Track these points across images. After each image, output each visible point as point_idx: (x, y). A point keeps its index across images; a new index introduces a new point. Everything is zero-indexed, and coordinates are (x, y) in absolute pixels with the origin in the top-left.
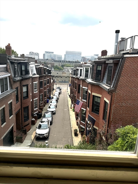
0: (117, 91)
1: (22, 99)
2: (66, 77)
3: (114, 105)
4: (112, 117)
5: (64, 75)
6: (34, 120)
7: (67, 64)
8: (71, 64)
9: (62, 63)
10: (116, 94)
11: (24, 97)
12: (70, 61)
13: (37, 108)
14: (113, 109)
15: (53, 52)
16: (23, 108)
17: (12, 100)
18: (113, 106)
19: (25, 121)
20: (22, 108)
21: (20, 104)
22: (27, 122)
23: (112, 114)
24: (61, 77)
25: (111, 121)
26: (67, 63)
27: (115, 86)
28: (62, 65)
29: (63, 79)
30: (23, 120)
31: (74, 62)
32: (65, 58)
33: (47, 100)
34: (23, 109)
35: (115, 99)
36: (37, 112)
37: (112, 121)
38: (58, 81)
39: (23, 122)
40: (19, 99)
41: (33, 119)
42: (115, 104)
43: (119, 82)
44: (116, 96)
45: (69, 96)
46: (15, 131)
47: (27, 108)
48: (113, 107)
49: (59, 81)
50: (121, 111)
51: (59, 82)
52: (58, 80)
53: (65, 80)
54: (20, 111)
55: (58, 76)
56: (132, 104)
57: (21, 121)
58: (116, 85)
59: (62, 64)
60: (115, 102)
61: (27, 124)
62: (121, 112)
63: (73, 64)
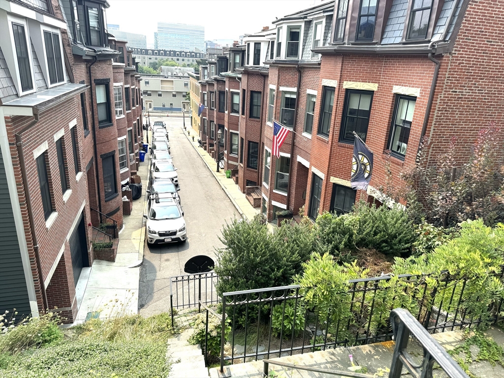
0: (456, 50)
1: (97, 125)
2: (174, 96)
3: (442, 96)
4: (432, 131)
5: (167, 87)
6: (127, 200)
7: (167, 60)
8: (178, 60)
9: (151, 56)
10: (451, 58)
11: (100, 122)
12: (175, 52)
13: (127, 169)
14: (437, 106)
15: (118, 26)
16: (101, 156)
17: (75, 120)
18: (439, 96)
19: (107, 199)
20: (99, 156)
21: (93, 141)
22: (113, 201)
23: (434, 123)
24: (160, 95)
25: (429, 143)
26: (167, 57)
27: (453, 32)
28: (151, 64)
29: (167, 100)
30: (103, 194)
31: (186, 53)
32: (156, 43)
33: (141, 153)
34: (100, 160)
35: (447, 76)
36: (128, 180)
37: (431, 143)
38: (150, 107)
39: (103, 203)
40: (90, 126)
41: (125, 199)
42: (443, 93)
43: (464, 21)
44: (449, 65)
45: (200, 142)
46: (90, 225)
47: (111, 158)
48: (439, 101)
49: (153, 106)
50: (457, 114)
51: (155, 109)
52: (150, 104)
53: (171, 104)
54: (93, 164)
55: (148, 92)
56: (486, 92)
57: (97, 196)
58: (454, 29)
59: (152, 61)
60: (445, 87)
61: (114, 209)
62: (457, 116)
63: (183, 60)
